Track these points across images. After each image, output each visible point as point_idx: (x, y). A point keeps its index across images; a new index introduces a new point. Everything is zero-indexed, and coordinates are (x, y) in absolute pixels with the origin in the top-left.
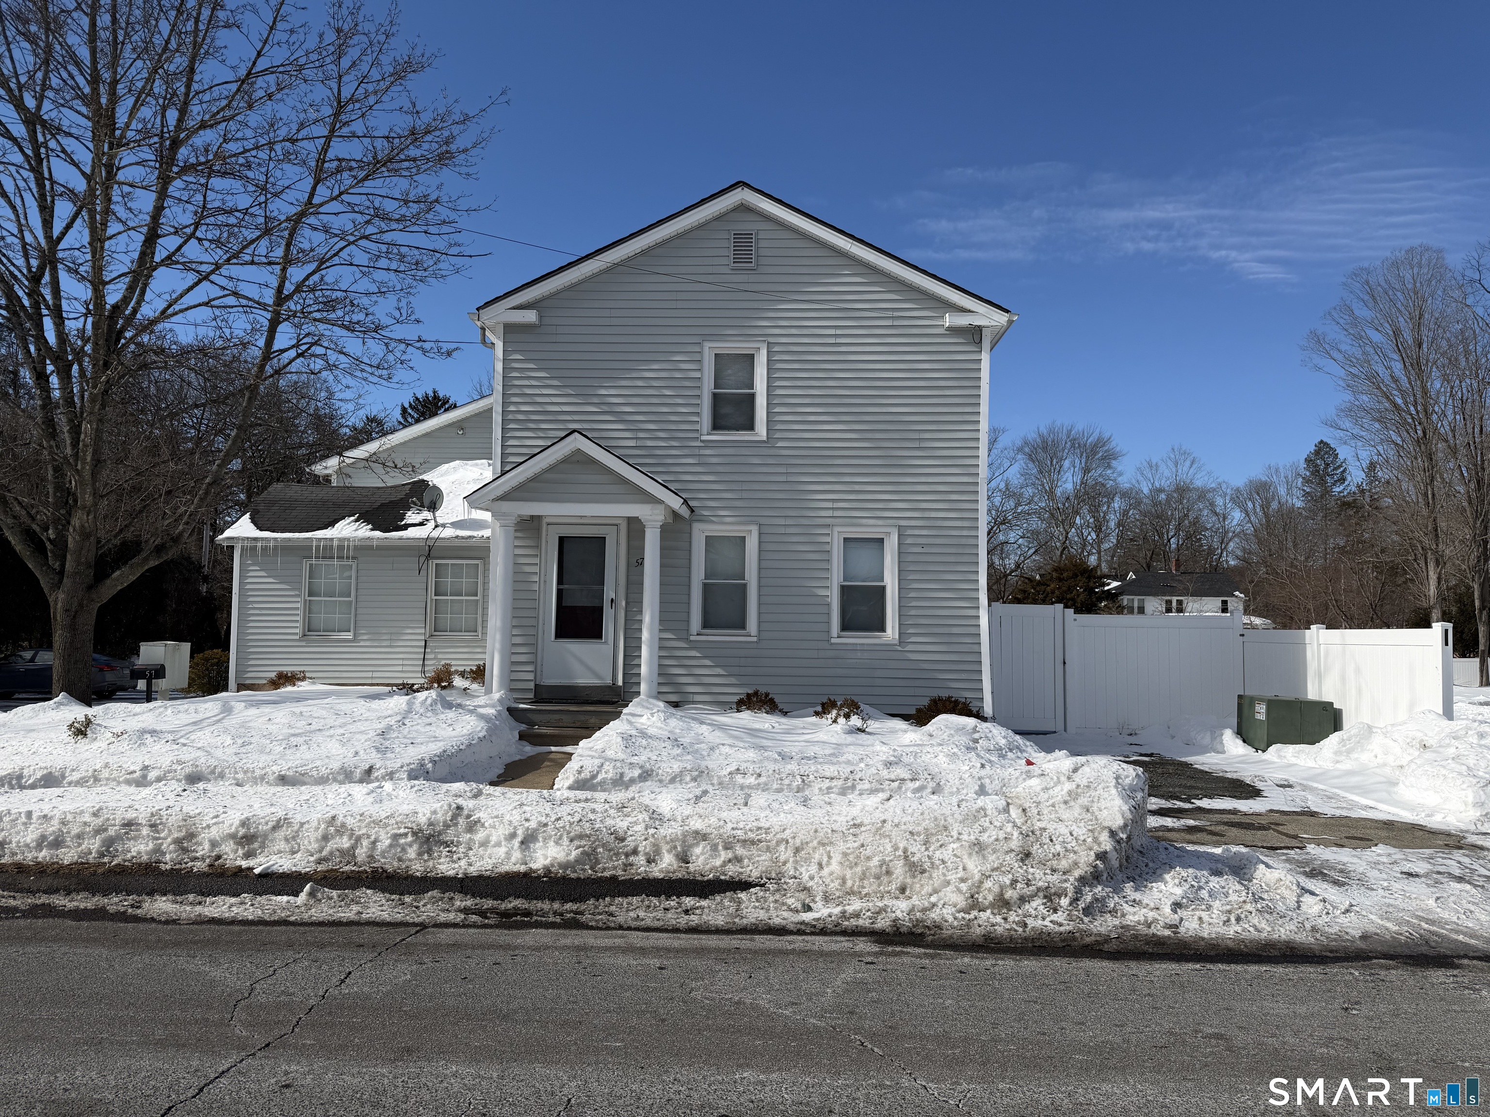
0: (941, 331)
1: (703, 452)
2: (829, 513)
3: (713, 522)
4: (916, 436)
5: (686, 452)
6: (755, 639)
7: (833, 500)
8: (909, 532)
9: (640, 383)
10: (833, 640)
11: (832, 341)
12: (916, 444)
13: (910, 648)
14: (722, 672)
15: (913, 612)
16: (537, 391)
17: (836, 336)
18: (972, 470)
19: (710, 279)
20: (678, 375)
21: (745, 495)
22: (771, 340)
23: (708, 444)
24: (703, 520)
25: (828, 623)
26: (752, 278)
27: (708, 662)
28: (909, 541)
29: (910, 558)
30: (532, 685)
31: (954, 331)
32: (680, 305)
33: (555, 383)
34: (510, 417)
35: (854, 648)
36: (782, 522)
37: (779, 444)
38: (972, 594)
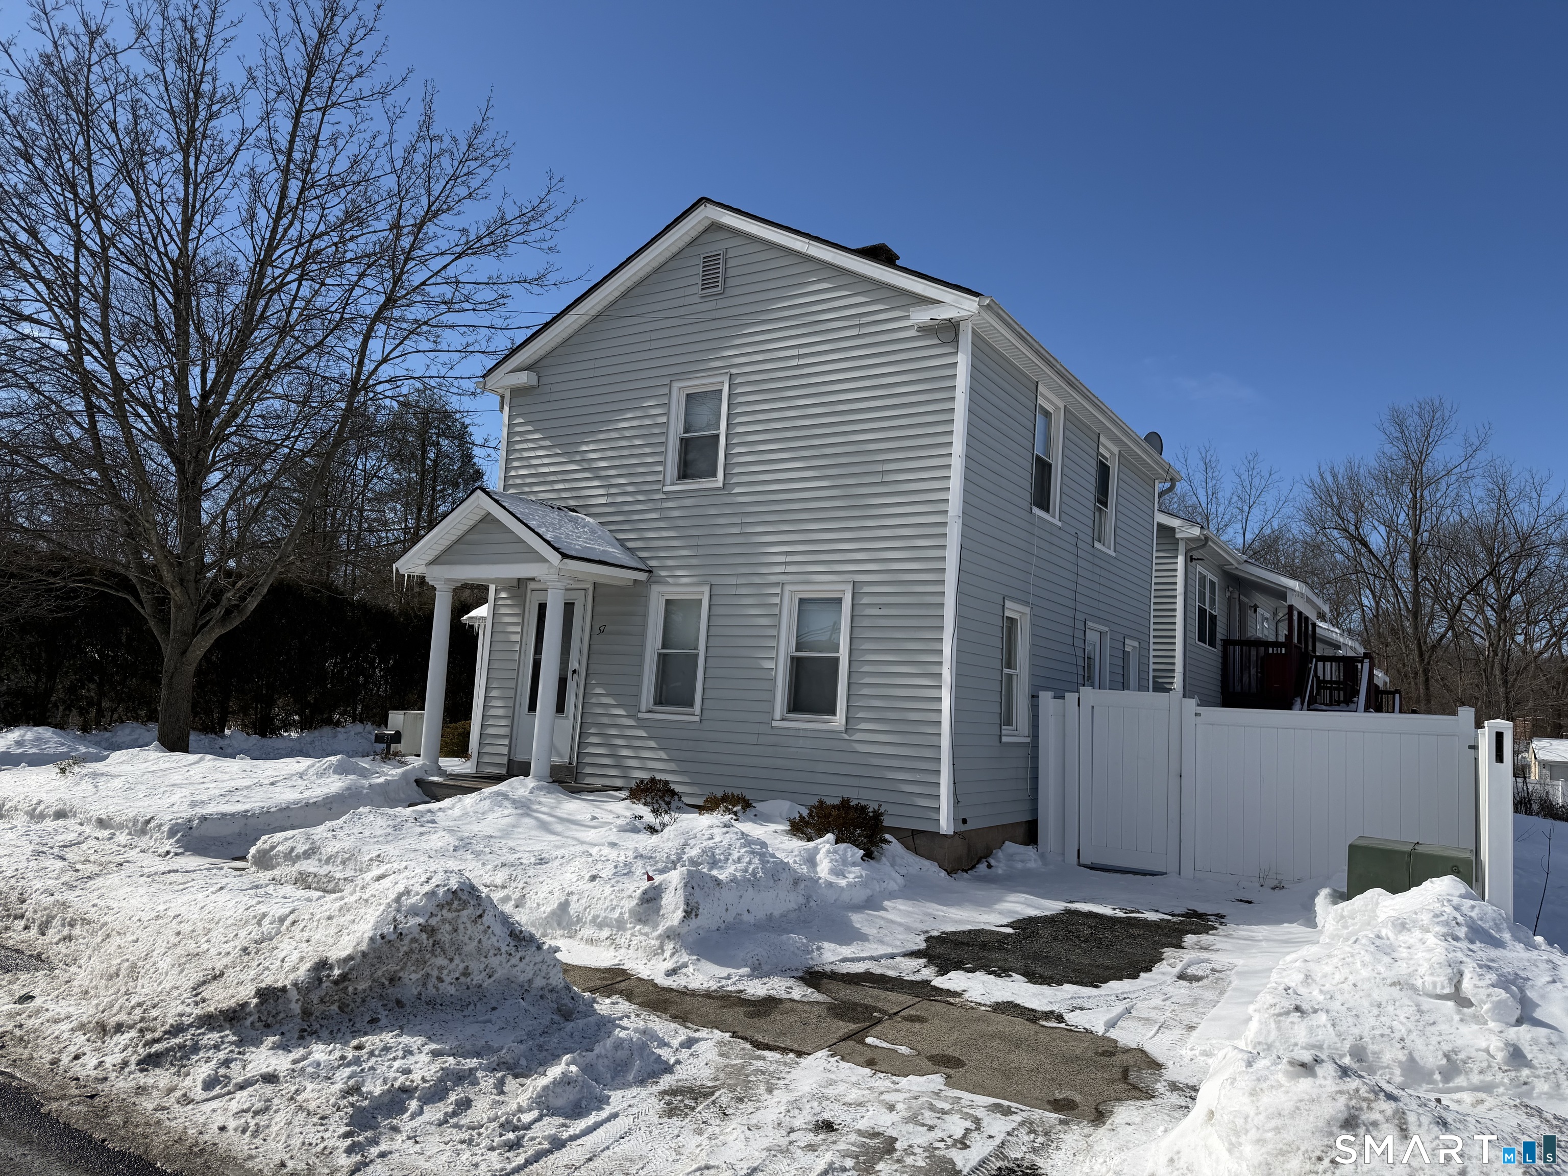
0: (913, 333)
1: (666, 505)
2: (780, 569)
3: (668, 583)
4: (879, 468)
5: (650, 506)
6: (697, 719)
7: (787, 553)
8: (866, 589)
9: (615, 435)
10: (774, 724)
11: (794, 363)
12: (878, 479)
13: (858, 736)
14: (665, 756)
15: (865, 691)
16: (532, 454)
17: (799, 356)
18: (941, 507)
19: (682, 311)
20: (647, 422)
21: (701, 551)
22: (734, 371)
23: (670, 496)
24: (661, 581)
25: (772, 702)
26: (721, 304)
27: (652, 744)
28: (865, 600)
29: (866, 622)
30: (505, 760)
31: (926, 330)
32: (654, 345)
33: (548, 443)
34: (511, 482)
35: (796, 734)
36: (733, 581)
37: (737, 490)
38: (934, 669)
